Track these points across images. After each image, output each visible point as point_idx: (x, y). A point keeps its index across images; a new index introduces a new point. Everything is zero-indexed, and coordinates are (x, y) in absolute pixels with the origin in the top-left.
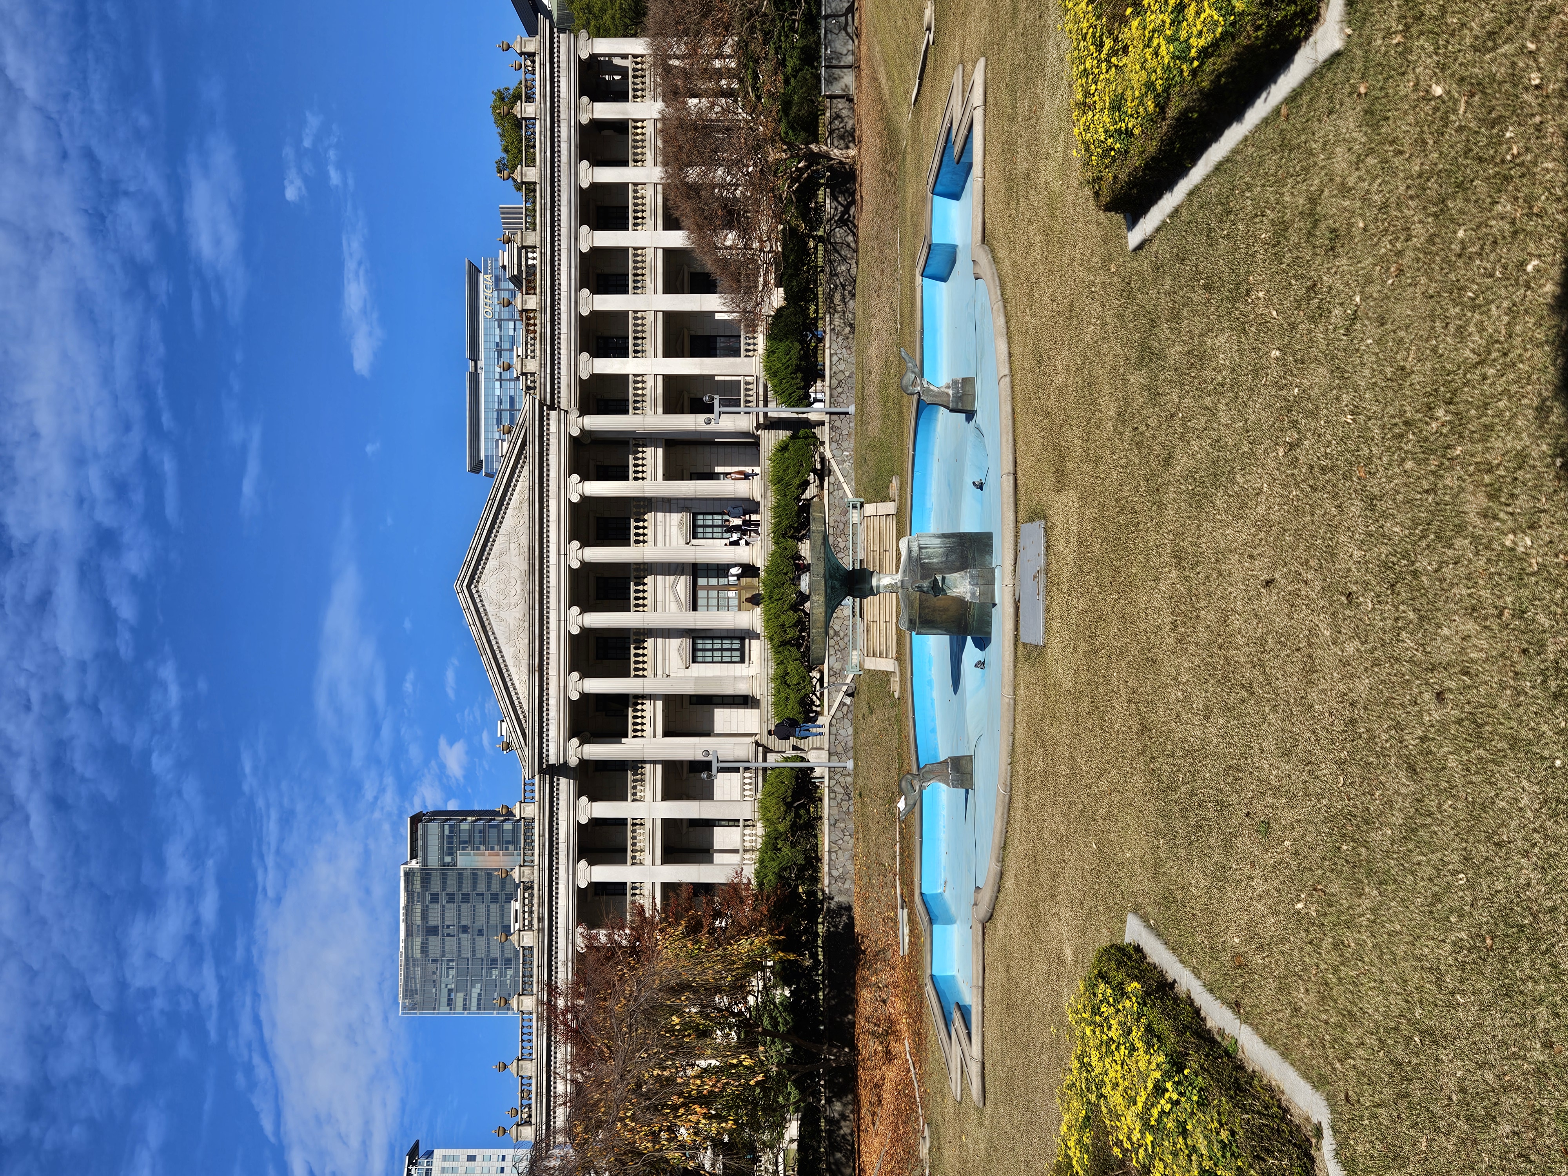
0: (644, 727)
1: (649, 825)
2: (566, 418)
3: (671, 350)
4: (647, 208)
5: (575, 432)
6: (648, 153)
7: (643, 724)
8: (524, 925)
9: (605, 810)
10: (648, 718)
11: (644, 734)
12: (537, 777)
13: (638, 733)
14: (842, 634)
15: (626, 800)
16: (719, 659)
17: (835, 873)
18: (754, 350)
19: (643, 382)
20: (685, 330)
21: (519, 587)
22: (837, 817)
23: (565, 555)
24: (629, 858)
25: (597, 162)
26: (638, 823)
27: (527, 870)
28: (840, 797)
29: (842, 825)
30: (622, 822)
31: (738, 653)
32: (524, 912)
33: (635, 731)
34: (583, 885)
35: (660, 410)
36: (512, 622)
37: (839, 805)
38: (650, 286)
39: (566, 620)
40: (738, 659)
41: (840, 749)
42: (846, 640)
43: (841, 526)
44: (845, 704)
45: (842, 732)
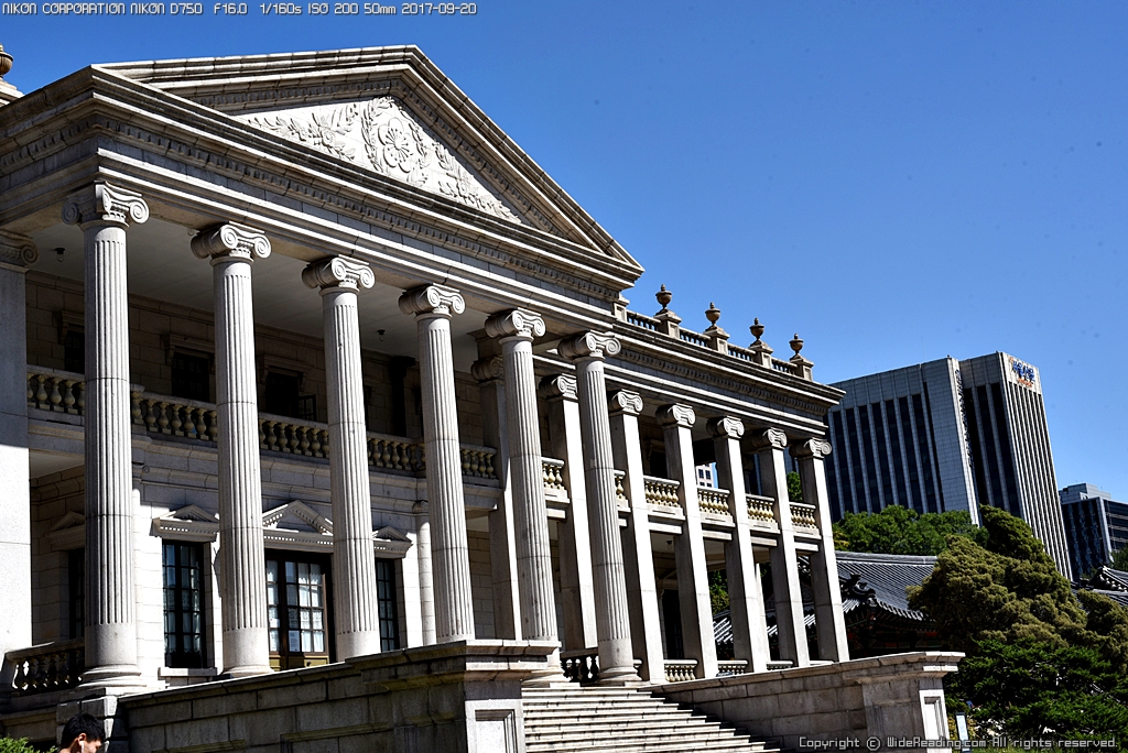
2: (603, 330)
6: (755, 523)
21: (399, 175)
23: (445, 281)
36: (348, 142)
38: (651, 508)
39: (353, 253)
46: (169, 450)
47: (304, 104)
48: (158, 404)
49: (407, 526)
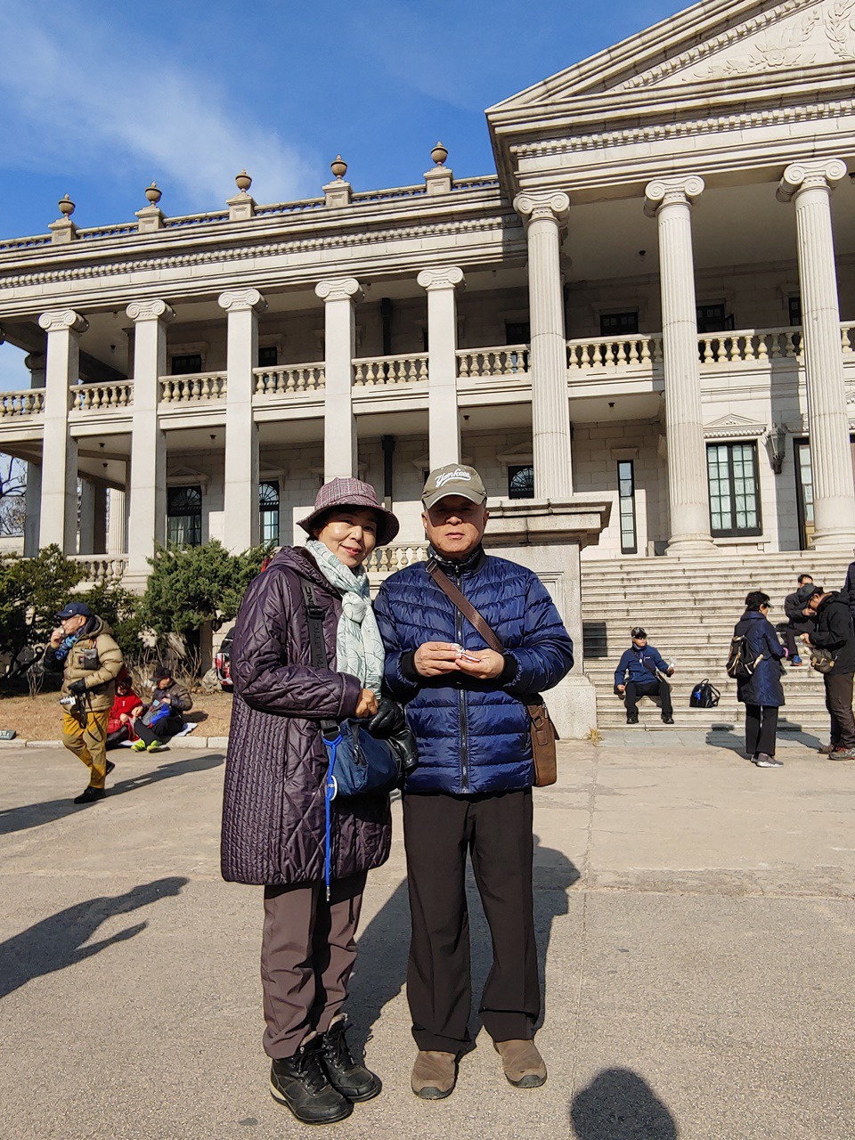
0: (586, 366)
1: (418, 388)
7: (591, 362)
9: (441, 315)
10: (603, 370)
11: (574, 367)
13: (574, 357)
15: (458, 347)
16: (715, 492)
24: (363, 360)
31: (727, 525)
33: (579, 351)
34: (320, 290)
36: (805, 51)
39: (814, 152)
40: (717, 526)
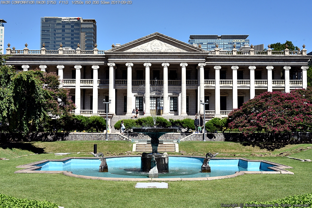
1: (91, 85)
2: (203, 62)
3: (222, 91)
4: (261, 85)
5: (199, 65)
6: (276, 85)
7: (119, 83)
8: (64, 51)
12: (105, 54)
14: (143, 138)
15: (98, 79)
17: (77, 135)
18: (222, 114)
19: (213, 83)
20: (227, 95)
21: (157, 50)
22: (92, 136)
23: (166, 62)
24: (82, 79)
25: (273, 71)
26: (92, 82)
27: (79, 52)
28: (98, 137)
29: (90, 138)
30: (92, 78)
32: (68, 51)
34: (75, 67)
35: (206, 88)
36: (147, 48)
37: (95, 137)
38: (240, 85)
39: (147, 62)
41: (111, 137)
42: (141, 139)
43: (173, 138)
44: (123, 139)
45: (116, 138)
46: (136, 86)
47: (140, 45)
48: (136, 81)
49: (179, 92)
